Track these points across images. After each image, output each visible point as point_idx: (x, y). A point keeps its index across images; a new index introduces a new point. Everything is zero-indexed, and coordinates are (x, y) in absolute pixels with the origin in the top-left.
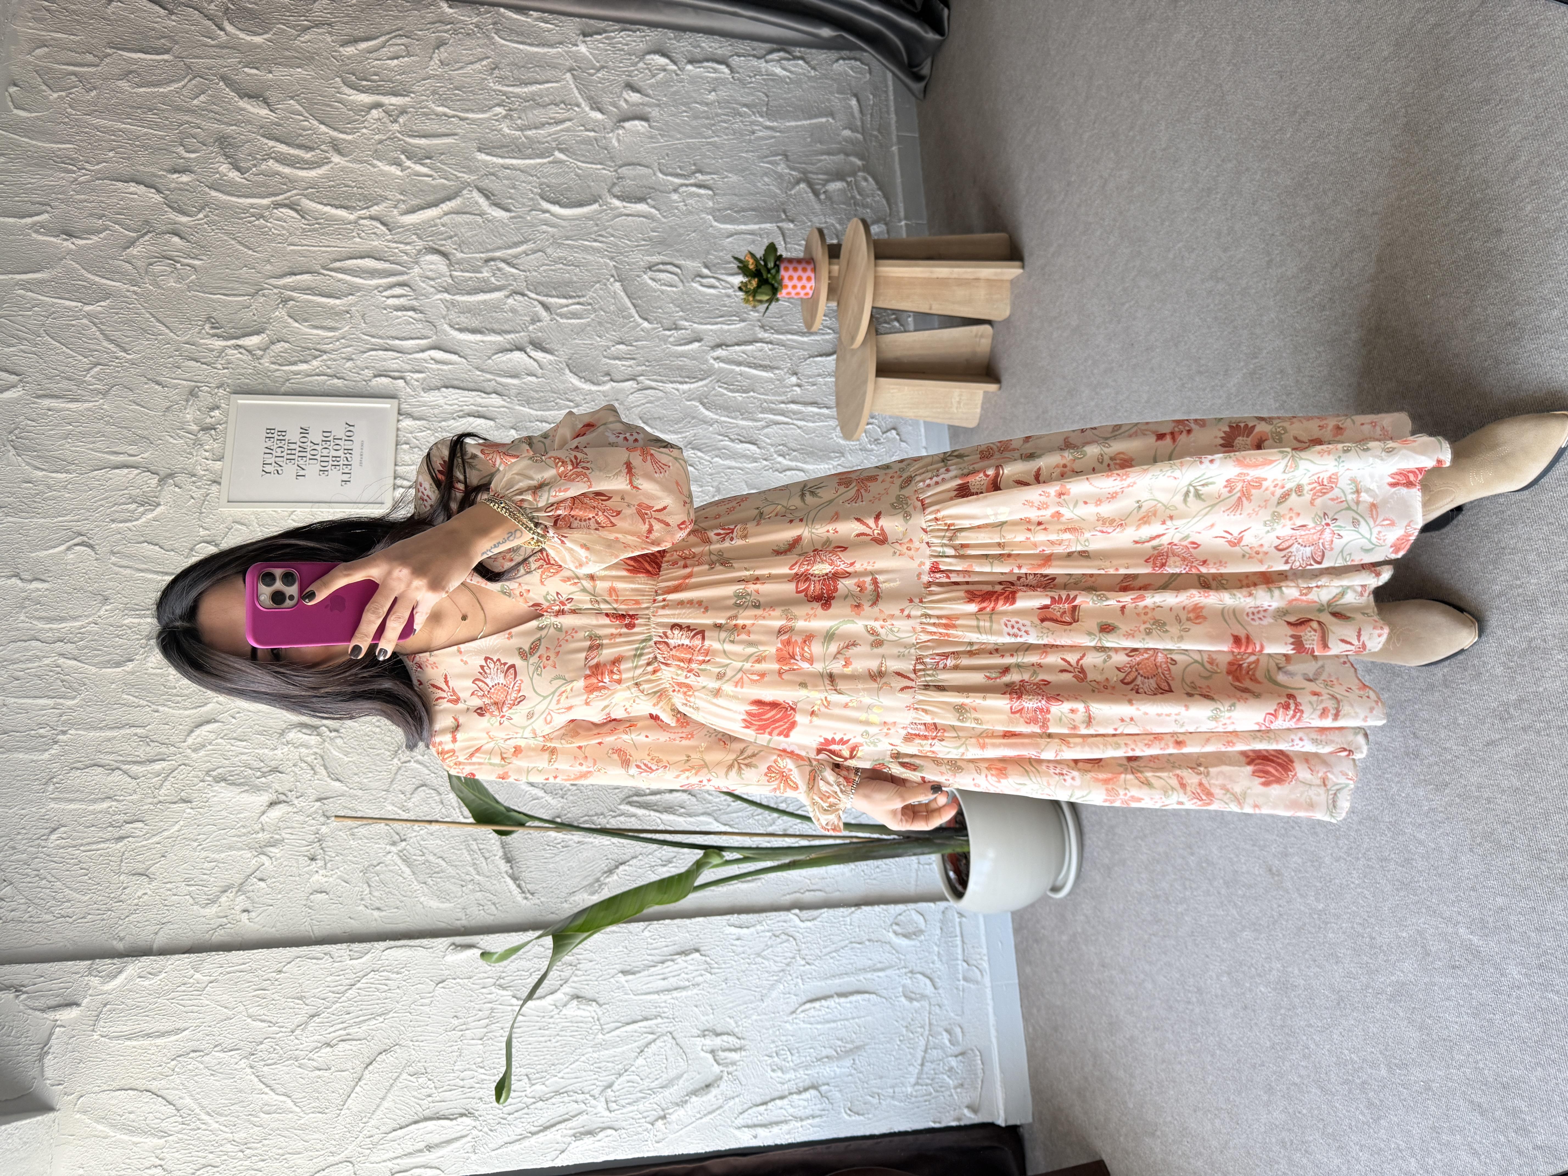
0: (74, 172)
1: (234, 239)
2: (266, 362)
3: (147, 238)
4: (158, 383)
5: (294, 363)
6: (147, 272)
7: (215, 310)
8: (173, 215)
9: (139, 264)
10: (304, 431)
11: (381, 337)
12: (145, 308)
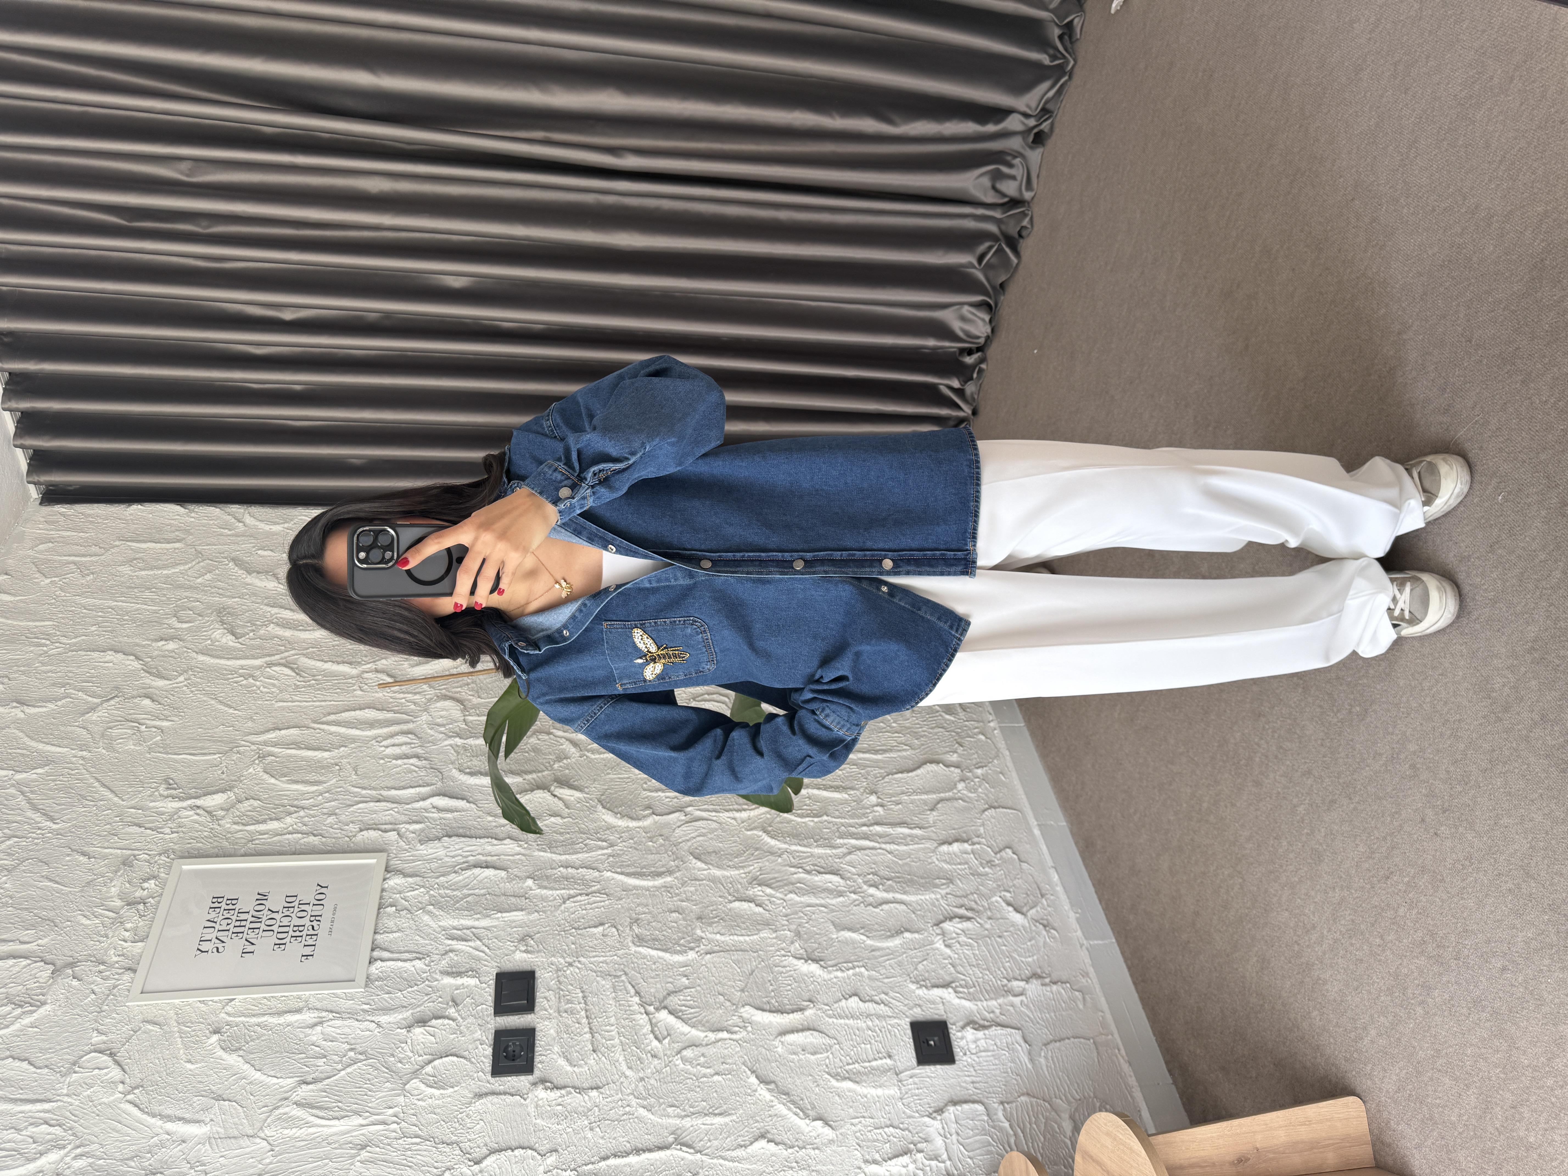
0: (46, 646)
1: (216, 699)
2: (227, 823)
3: (112, 702)
4: (84, 854)
5: (264, 822)
6: (103, 735)
7: (176, 770)
8: (149, 680)
9: (96, 729)
10: (263, 897)
11: (374, 789)
12: (90, 773)
